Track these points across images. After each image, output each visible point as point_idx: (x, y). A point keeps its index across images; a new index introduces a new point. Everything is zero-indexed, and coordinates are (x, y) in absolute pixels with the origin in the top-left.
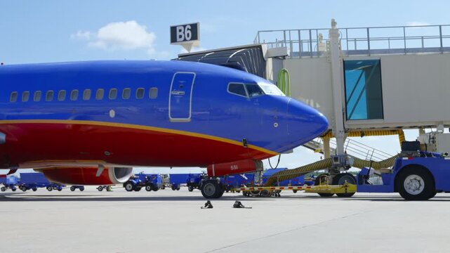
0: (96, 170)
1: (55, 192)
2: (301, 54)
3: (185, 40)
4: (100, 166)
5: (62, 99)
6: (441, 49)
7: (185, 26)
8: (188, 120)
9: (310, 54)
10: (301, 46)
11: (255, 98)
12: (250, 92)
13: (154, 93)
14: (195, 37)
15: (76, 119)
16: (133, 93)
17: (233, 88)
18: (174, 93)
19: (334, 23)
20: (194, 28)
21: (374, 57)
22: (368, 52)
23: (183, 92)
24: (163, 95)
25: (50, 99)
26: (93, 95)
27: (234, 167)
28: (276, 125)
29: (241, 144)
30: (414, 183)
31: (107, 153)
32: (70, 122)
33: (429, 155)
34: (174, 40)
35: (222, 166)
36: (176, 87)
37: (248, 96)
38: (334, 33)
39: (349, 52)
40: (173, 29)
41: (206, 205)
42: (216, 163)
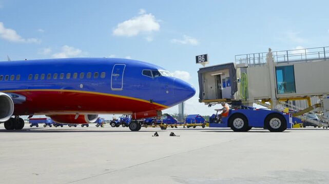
0: (74, 116)
1: (73, 128)
2: (255, 65)
3: (202, 62)
4: (77, 114)
5: (55, 78)
6: (325, 59)
7: (202, 56)
8: (121, 89)
9: (259, 64)
10: (254, 61)
11: (157, 78)
12: (154, 75)
13: (103, 75)
14: (206, 60)
15: (65, 89)
16: (92, 76)
17: (145, 73)
18: (114, 75)
19: (270, 50)
20: (205, 56)
21: (291, 64)
22: (288, 62)
23: (118, 75)
24: (108, 76)
25: (49, 78)
26: (72, 76)
27: (146, 114)
28: (167, 92)
29: (149, 102)
30: (238, 122)
31: (80, 107)
32: (62, 90)
33: (246, 108)
34: (197, 62)
35: (140, 113)
36: (115, 72)
37: (153, 77)
38: (270, 54)
39: (278, 63)
40: (197, 57)
41: (155, 134)
42: (136, 112)
